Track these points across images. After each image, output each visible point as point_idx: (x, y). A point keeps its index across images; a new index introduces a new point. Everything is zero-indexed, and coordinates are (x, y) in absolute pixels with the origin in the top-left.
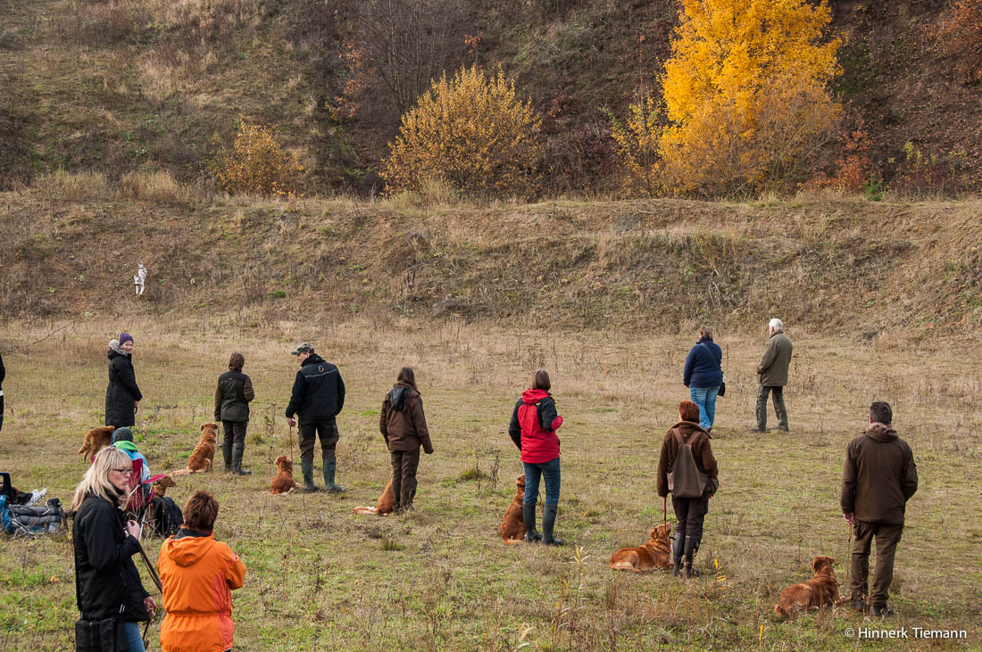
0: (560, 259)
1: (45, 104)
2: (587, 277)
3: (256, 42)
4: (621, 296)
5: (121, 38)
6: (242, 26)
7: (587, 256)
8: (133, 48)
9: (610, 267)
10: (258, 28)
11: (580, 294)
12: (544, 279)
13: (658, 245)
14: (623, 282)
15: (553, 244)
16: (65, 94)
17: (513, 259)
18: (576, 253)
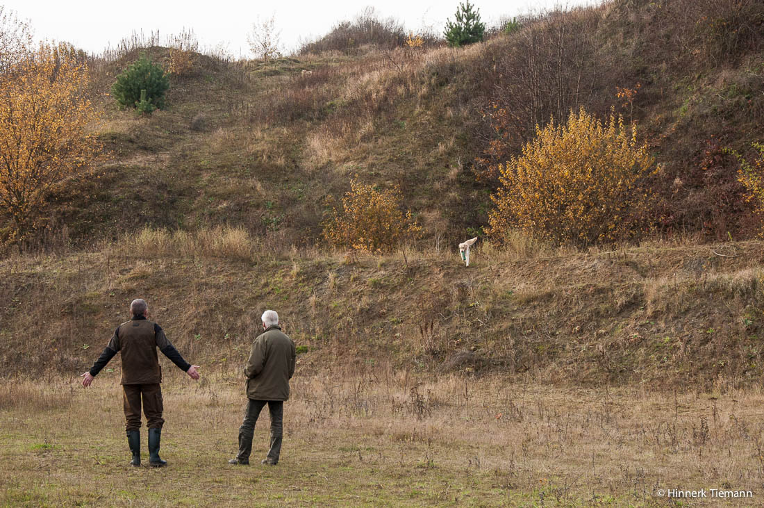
0: (602, 307)
1: (206, 177)
2: (627, 329)
3: (418, 110)
4: (658, 348)
5: (300, 115)
6: (410, 95)
7: (635, 303)
8: (308, 124)
9: (656, 316)
10: (423, 97)
11: (614, 346)
12: (581, 331)
13: (716, 290)
14: (666, 332)
15: (601, 291)
16: (225, 169)
17: (554, 307)
18: (621, 301)
